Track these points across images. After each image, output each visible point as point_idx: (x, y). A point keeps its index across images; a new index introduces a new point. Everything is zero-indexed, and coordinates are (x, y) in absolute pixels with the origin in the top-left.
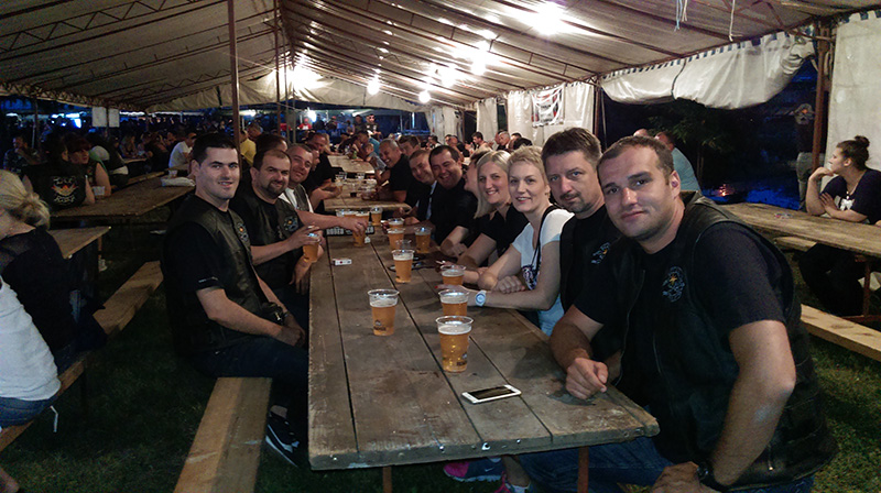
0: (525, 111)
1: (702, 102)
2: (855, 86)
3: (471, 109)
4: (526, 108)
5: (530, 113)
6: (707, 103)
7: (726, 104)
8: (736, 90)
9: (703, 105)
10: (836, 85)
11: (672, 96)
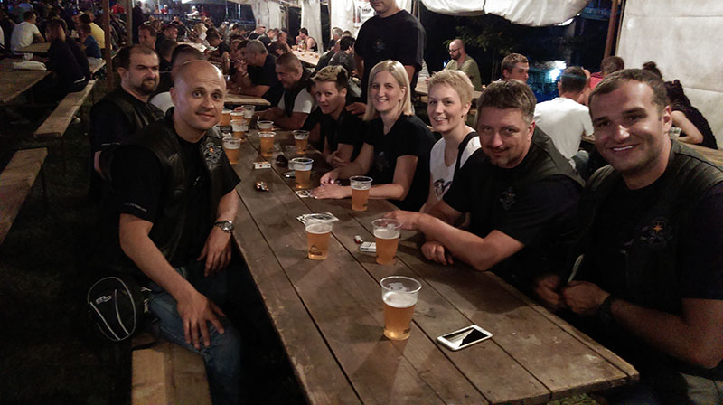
0: (348, 13)
1: (510, 19)
2: (644, 16)
3: (296, 5)
4: (348, 9)
5: (352, 14)
6: (513, 19)
7: (530, 21)
8: (540, 10)
9: (509, 21)
10: (628, 14)
11: (483, 11)
